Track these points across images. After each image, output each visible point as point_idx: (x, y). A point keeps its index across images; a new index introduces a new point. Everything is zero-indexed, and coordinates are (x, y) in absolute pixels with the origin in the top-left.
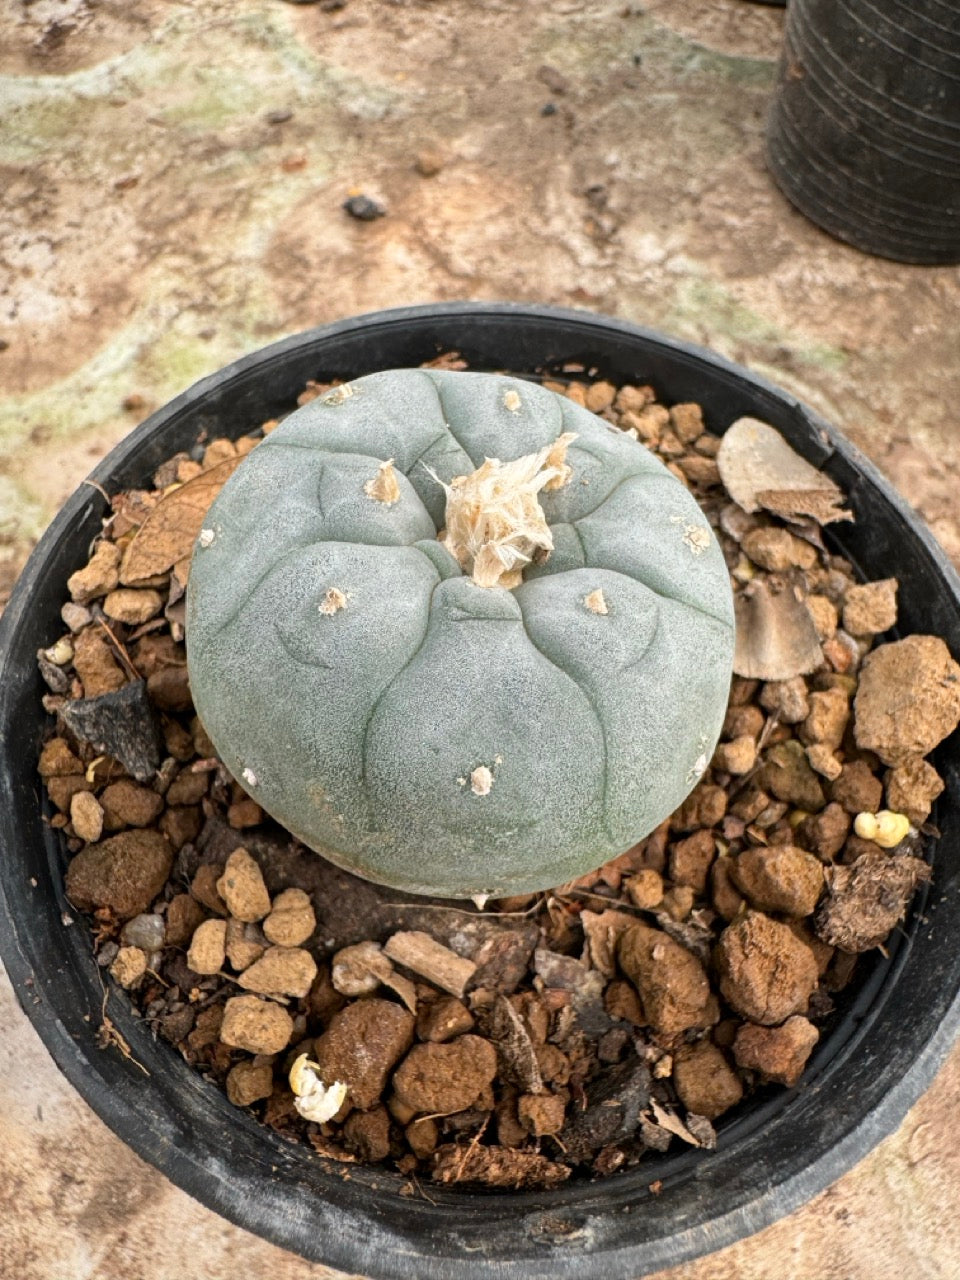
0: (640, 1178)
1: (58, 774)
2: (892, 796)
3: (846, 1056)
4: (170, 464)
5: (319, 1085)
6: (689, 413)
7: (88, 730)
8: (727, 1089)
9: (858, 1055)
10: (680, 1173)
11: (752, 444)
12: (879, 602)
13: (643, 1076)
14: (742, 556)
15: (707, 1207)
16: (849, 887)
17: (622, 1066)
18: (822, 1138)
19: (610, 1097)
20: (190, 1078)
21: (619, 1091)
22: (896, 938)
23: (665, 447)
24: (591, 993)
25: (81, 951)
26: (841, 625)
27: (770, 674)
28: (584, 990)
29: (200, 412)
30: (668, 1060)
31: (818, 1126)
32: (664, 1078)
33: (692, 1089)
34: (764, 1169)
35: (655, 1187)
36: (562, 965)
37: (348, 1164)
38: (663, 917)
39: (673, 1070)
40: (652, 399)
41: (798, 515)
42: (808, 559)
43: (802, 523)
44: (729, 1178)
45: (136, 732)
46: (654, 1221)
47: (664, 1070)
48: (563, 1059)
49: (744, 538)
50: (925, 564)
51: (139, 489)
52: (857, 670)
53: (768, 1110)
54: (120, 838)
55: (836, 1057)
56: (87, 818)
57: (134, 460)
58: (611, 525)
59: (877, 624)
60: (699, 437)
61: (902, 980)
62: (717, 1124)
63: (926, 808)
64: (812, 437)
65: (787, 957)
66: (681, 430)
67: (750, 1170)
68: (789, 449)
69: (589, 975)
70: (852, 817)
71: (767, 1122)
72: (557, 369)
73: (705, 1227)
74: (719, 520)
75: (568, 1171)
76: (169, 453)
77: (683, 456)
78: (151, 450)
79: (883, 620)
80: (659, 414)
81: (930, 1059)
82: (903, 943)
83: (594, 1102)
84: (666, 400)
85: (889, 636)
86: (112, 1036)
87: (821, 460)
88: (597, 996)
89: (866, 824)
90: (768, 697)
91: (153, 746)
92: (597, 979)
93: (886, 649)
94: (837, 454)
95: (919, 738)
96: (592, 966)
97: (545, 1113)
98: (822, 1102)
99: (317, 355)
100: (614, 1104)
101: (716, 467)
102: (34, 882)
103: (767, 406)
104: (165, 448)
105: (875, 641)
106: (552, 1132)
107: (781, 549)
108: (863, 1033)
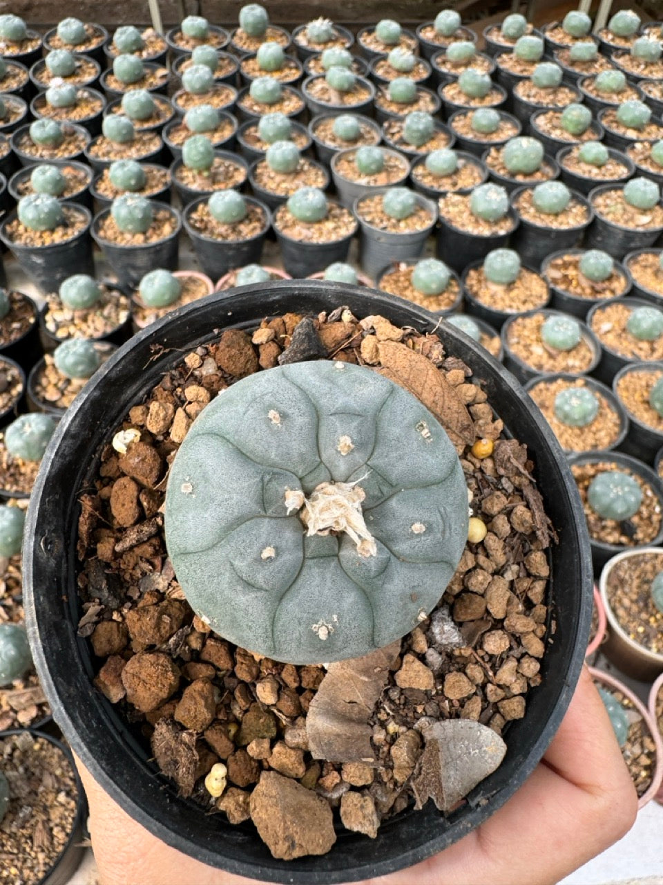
0: (72, 594)
1: (284, 323)
3: (103, 717)
5: (127, 441)
8: (101, 646)
9: (100, 721)
10: (70, 613)
12: (360, 818)
13: (114, 603)
15: (43, 613)
16: (182, 743)
17: (122, 595)
18: (60, 679)
19: (107, 585)
20: (145, 389)
21: (109, 589)
22: (154, 767)
24: (158, 584)
25: (203, 339)
26: (352, 788)
27: (310, 720)
28: (160, 580)
30: (120, 619)
31: (69, 683)
32: (112, 615)
33: (104, 627)
34: (55, 648)
35: (64, 598)
37: (100, 458)
39: (114, 621)
44: (57, 630)
46: (44, 587)
47: (115, 616)
48: (131, 566)
52: (318, 789)
53: (88, 666)
54: (251, 352)
55: (105, 712)
56: (260, 336)
59: (346, 813)
61: (133, 763)
62: (88, 639)
63: (223, 807)
67: (57, 642)
70: (225, 762)
71: (83, 664)
75: (81, 559)
79: (347, 818)
82: (153, 772)
83: (108, 577)
85: (337, 820)
86: (157, 352)
89: (219, 770)
93: (329, 816)
94: (470, 810)
95: (257, 810)
97: (106, 550)
98: (82, 692)
100: (104, 585)
102: (230, 314)
105: (336, 810)
106: (99, 552)
108: (113, 731)
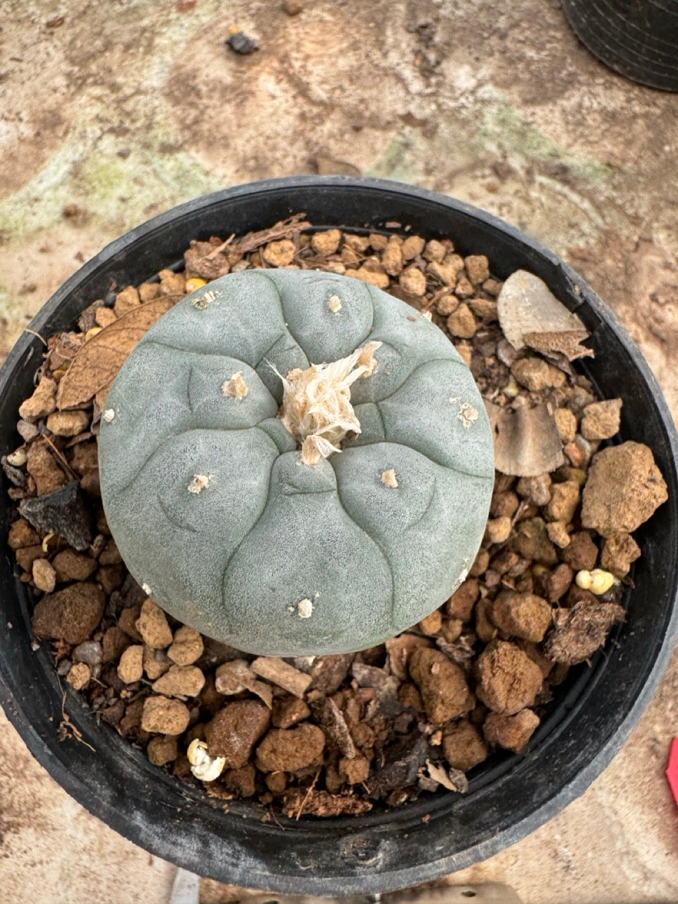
0: (417, 810)
1: (23, 546)
2: (604, 558)
3: (557, 735)
4: (90, 310)
5: (207, 759)
6: (479, 263)
7: (40, 521)
8: (477, 754)
9: (564, 737)
10: (441, 809)
11: (524, 292)
12: (607, 416)
13: (422, 745)
14: (511, 377)
15: (457, 842)
16: (568, 624)
17: (408, 737)
19: (399, 759)
20: (123, 747)
21: (406, 755)
22: (598, 657)
23: (459, 290)
24: (390, 690)
25: (46, 667)
26: (579, 430)
27: (525, 472)
28: (385, 688)
29: (112, 269)
30: (439, 734)
31: (533, 787)
32: (436, 746)
33: (454, 754)
34: (496, 815)
35: (426, 819)
36: (371, 673)
37: (229, 802)
38: (441, 642)
39: (442, 741)
40: (452, 250)
41: (553, 352)
42: (559, 381)
43: (556, 357)
44: (473, 819)
45: (74, 521)
46: (422, 848)
47: (436, 741)
48: (371, 732)
49: (513, 363)
50: (643, 392)
51: (68, 331)
52: (587, 465)
53: (502, 767)
54: (67, 591)
55: (550, 734)
56: (44, 578)
57: (62, 310)
58: (405, 408)
59: (605, 433)
60: (485, 280)
61: (599, 686)
62: (470, 775)
63: (626, 568)
64: (568, 291)
65: (522, 674)
66: (472, 276)
67: (487, 815)
68: (551, 295)
69: (389, 679)
70: (575, 573)
71: (501, 776)
72: (381, 224)
73: (454, 857)
74: (496, 350)
75: (370, 806)
76: (89, 302)
77: (472, 297)
78: (75, 302)
79: (609, 430)
80: (457, 262)
81: (611, 749)
82: (602, 659)
83: (390, 761)
84: (463, 252)
85: (615, 441)
87: (574, 307)
88: (394, 692)
89: (584, 578)
90: (522, 487)
91: (86, 530)
92: (394, 681)
93: (610, 451)
94: (586, 303)
95: (626, 524)
96: (391, 673)
97: (356, 769)
98: (538, 767)
99: (197, 221)
100: (401, 764)
101: (496, 309)
102: (10, 625)
103: (537, 263)
104: (85, 299)
105: (603, 445)
106: (360, 780)
107: (539, 376)
108: (570, 720)
